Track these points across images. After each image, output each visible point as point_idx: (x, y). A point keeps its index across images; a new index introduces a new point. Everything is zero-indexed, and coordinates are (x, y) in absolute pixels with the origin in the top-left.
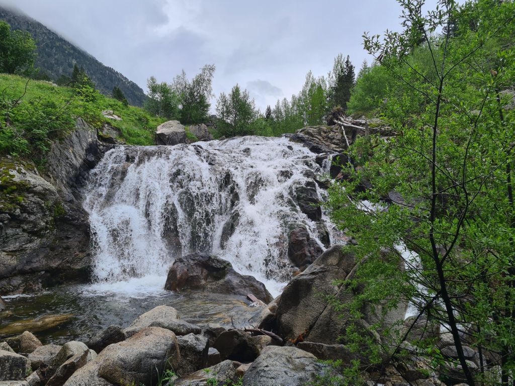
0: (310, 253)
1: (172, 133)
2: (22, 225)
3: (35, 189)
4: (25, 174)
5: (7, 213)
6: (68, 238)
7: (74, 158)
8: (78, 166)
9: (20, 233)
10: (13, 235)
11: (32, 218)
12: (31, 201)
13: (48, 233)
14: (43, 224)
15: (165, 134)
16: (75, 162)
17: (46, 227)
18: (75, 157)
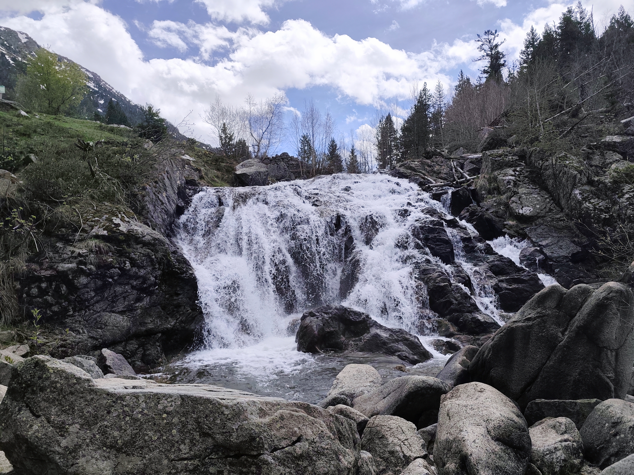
0: (456, 300)
1: (255, 173)
2: (131, 282)
3: (143, 239)
4: (129, 222)
5: (117, 267)
6: (178, 295)
7: (168, 204)
8: (172, 211)
9: (129, 291)
10: (122, 293)
11: (142, 272)
12: (140, 253)
13: (157, 289)
14: (153, 279)
15: (248, 174)
16: (169, 207)
17: (155, 282)
18: (169, 202)
